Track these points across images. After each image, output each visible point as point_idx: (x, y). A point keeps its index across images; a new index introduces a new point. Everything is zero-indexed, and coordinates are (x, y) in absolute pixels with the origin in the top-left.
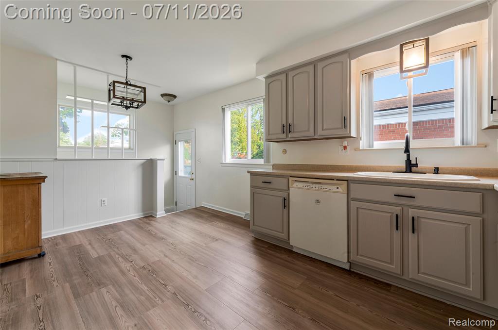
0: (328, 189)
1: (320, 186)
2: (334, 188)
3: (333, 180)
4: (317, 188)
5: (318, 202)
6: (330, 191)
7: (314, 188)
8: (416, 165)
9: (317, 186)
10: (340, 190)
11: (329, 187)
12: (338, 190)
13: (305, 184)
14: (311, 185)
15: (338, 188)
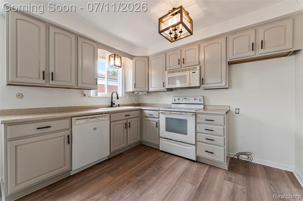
0: (101, 120)
1: (95, 119)
2: (103, 118)
3: (102, 114)
4: (94, 121)
5: (95, 129)
6: (102, 120)
7: (92, 121)
8: (114, 104)
9: (94, 119)
10: (106, 118)
11: (101, 119)
12: (105, 119)
13: (85, 120)
14: (90, 119)
15: (105, 118)
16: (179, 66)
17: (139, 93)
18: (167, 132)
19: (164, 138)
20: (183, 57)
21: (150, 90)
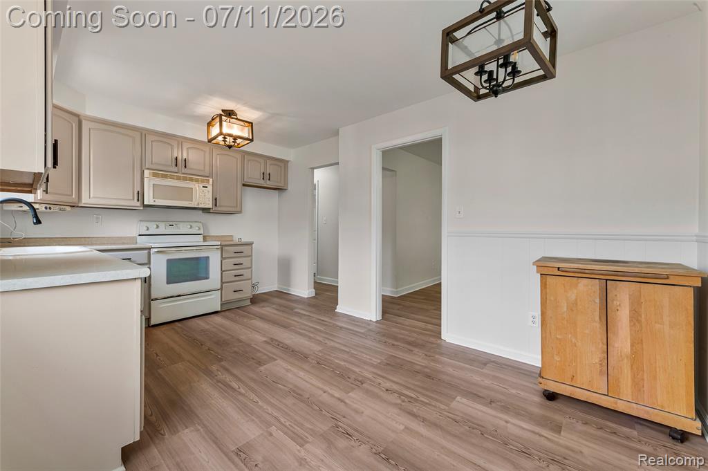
16: (175, 169)
17: (50, 208)
18: (171, 285)
19: (165, 298)
20: (185, 157)
21: (83, 201)
